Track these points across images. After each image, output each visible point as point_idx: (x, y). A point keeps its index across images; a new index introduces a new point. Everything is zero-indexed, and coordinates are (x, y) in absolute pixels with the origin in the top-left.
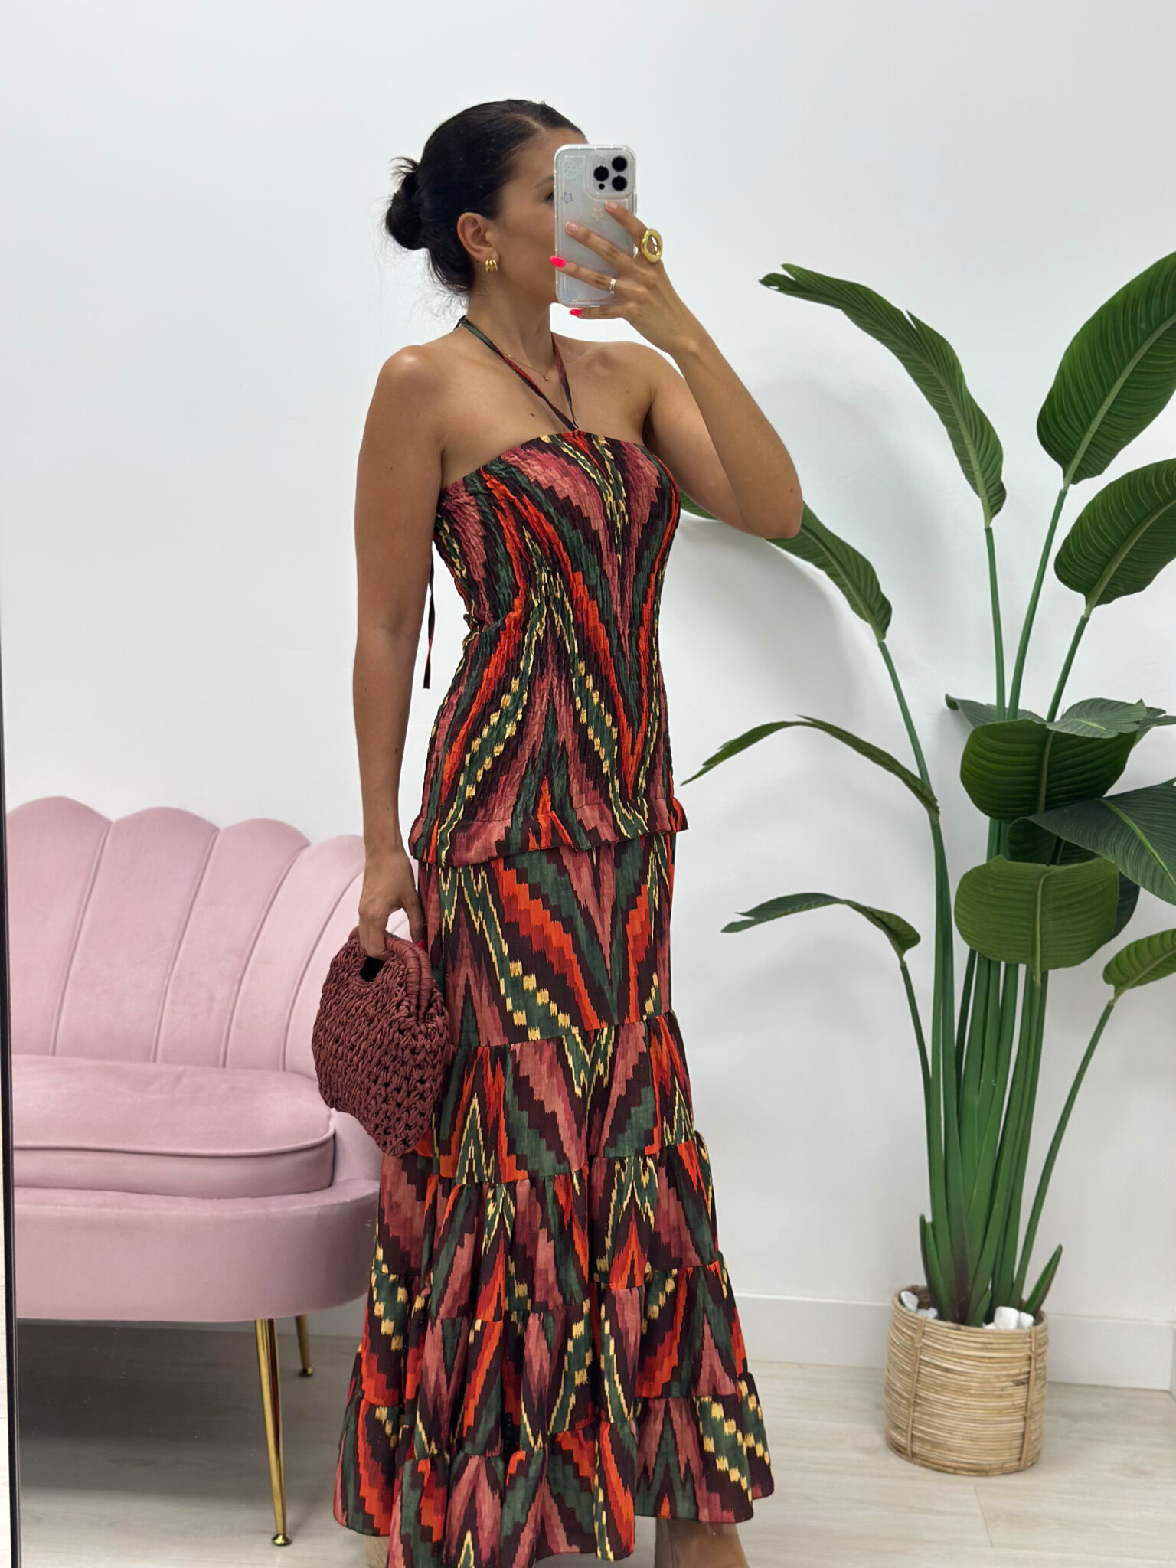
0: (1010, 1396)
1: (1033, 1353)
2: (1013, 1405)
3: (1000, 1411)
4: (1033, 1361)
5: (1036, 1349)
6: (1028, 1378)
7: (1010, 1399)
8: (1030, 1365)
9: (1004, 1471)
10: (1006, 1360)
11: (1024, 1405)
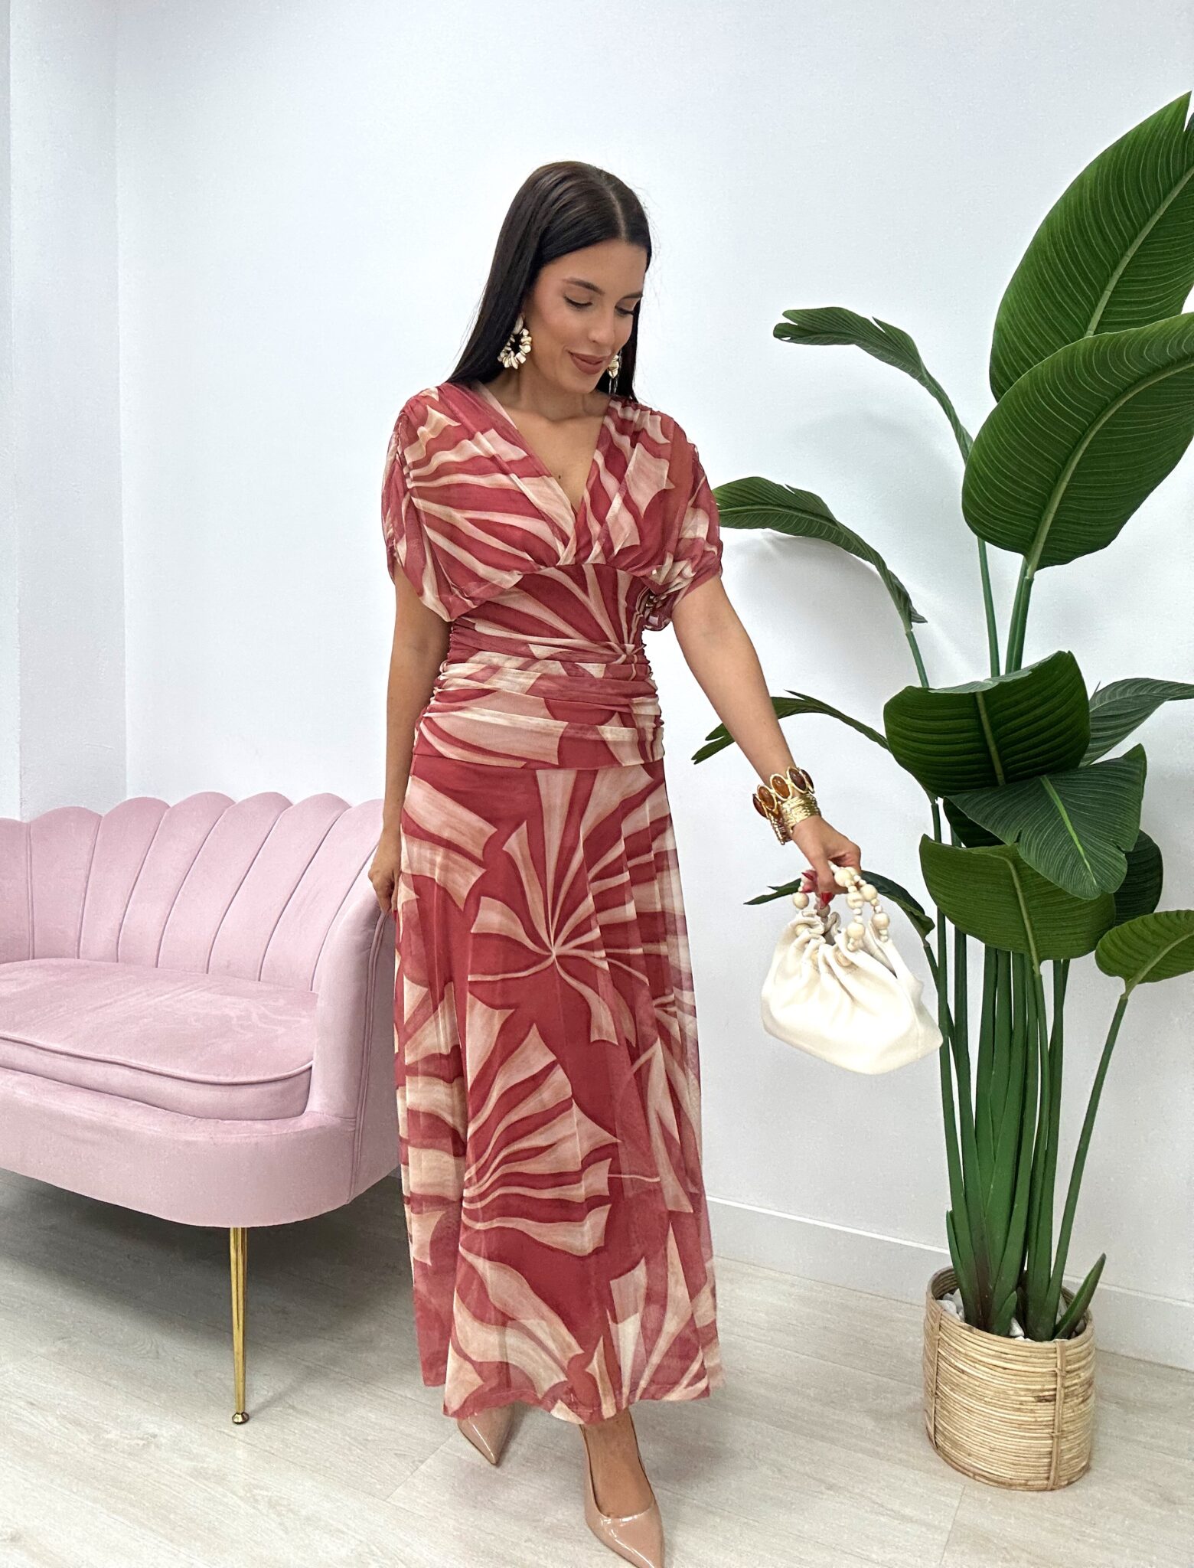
0: (1032, 1411)
1: (1061, 1370)
2: (1036, 1421)
3: (1020, 1426)
4: (1059, 1379)
5: (1062, 1366)
6: (1055, 1395)
7: (1033, 1415)
8: (1056, 1384)
9: (1027, 1487)
10: (1023, 1373)
11: (1051, 1423)
